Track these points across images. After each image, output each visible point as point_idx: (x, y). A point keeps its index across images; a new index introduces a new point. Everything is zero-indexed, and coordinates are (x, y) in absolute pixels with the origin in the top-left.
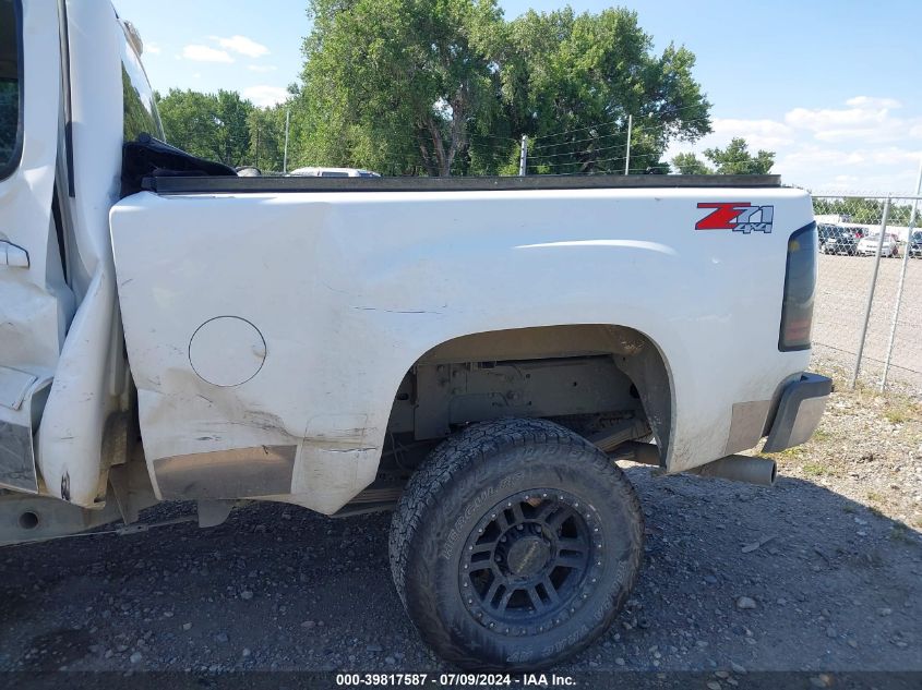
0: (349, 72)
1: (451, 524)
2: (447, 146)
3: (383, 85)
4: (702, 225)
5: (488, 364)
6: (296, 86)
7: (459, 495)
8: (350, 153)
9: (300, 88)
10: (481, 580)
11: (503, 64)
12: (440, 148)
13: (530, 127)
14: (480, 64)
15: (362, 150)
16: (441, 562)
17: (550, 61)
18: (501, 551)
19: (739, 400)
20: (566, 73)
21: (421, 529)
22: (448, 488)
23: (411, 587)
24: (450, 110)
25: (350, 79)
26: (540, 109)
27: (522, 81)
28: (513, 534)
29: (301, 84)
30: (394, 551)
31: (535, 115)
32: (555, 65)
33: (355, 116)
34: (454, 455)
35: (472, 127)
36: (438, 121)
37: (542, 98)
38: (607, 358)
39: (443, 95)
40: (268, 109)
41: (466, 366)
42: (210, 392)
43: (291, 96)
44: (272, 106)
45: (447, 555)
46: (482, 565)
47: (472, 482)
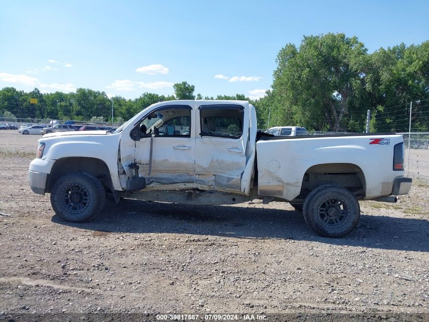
0: (293, 83)
1: (315, 201)
2: (338, 113)
3: (309, 88)
4: (371, 143)
5: (325, 174)
6: (269, 91)
7: (316, 196)
8: (292, 118)
9: (271, 91)
10: (322, 216)
11: (367, 73)
12: (335, 113)
13: (381, 101)
14: (355, 75)
15: (297, 117)
16: (313, 209)
17: (392, 70)
18: (327, 210)
19: (383, 181)
20: (401, 74)
21: (309, 203)
22: (314, 195)
23: (307, 214)
24: (340, 96)
25: (294, 87)
26: (386, 93)
27: (377, 80)
28: (329, 207)
29: (271, 90)
30: (304, 209)
31: (384, 96)
32: (395, 72)
33: (295, 102)
34: (316, 190)
35: (351, 103)
36: (334, 101)
37: (388, 87)
38: (355, 174)
39: (337, 90)
40: (256, 100)
41: (320, 174)
42: (270, 173)
43: (266, 95)
44: (258, 99)
45: (314, 208)
46: (322, 212)
47: (319, 194)
